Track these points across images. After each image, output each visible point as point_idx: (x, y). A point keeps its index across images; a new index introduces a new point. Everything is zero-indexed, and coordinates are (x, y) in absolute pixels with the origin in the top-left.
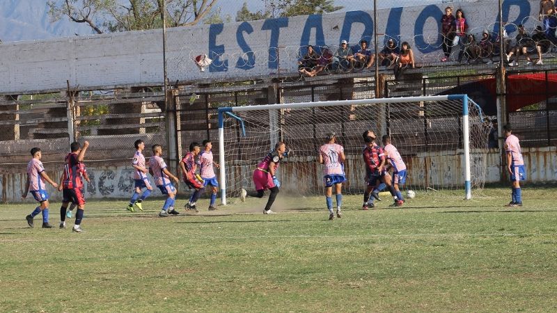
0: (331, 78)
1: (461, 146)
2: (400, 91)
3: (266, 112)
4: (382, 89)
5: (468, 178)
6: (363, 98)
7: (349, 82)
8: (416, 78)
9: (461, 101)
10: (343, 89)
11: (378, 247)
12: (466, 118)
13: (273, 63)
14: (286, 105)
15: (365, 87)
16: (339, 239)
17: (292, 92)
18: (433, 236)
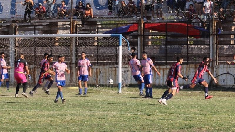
0: (45, 22)
1: (117, 63)
2: (84, 31)
3: (8, 39)
4: (74, 29)
5: (120, 81)
6: (63, 34)
7: (56, 24)
8: (94, 24)
9: (118, 38)
10: (52, 28)
11: (68, 118)
12: (120, 48)
13: (13, 12)
14: (19, 36)
15: (65, 27)
16: (46, 112)
17: (23, 29)
18: (99, 113)
